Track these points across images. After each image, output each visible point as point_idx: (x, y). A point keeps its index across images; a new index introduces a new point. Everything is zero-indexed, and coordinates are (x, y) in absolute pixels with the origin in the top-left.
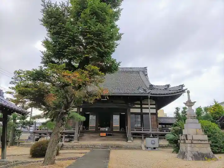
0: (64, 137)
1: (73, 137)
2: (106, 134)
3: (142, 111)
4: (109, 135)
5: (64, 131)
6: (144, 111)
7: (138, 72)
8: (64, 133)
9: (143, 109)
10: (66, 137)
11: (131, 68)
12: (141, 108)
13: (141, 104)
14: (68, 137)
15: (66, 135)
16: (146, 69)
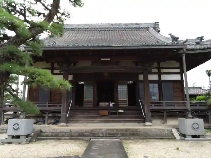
0: (47, 117)
1: (59, 117)
2: (109, 113)
3: (160, 77)
4: (112, 114)
5: (47, 108)
6: (164, 77)
7: (147, 29)
8: (46, 111)
9: (162, 75)
10: (49, 117)
11: (137, 24)
12: (160, 74)
13: (159, 68)
14: (53, 117)
15: (50, 115)
16: (158, 24)
